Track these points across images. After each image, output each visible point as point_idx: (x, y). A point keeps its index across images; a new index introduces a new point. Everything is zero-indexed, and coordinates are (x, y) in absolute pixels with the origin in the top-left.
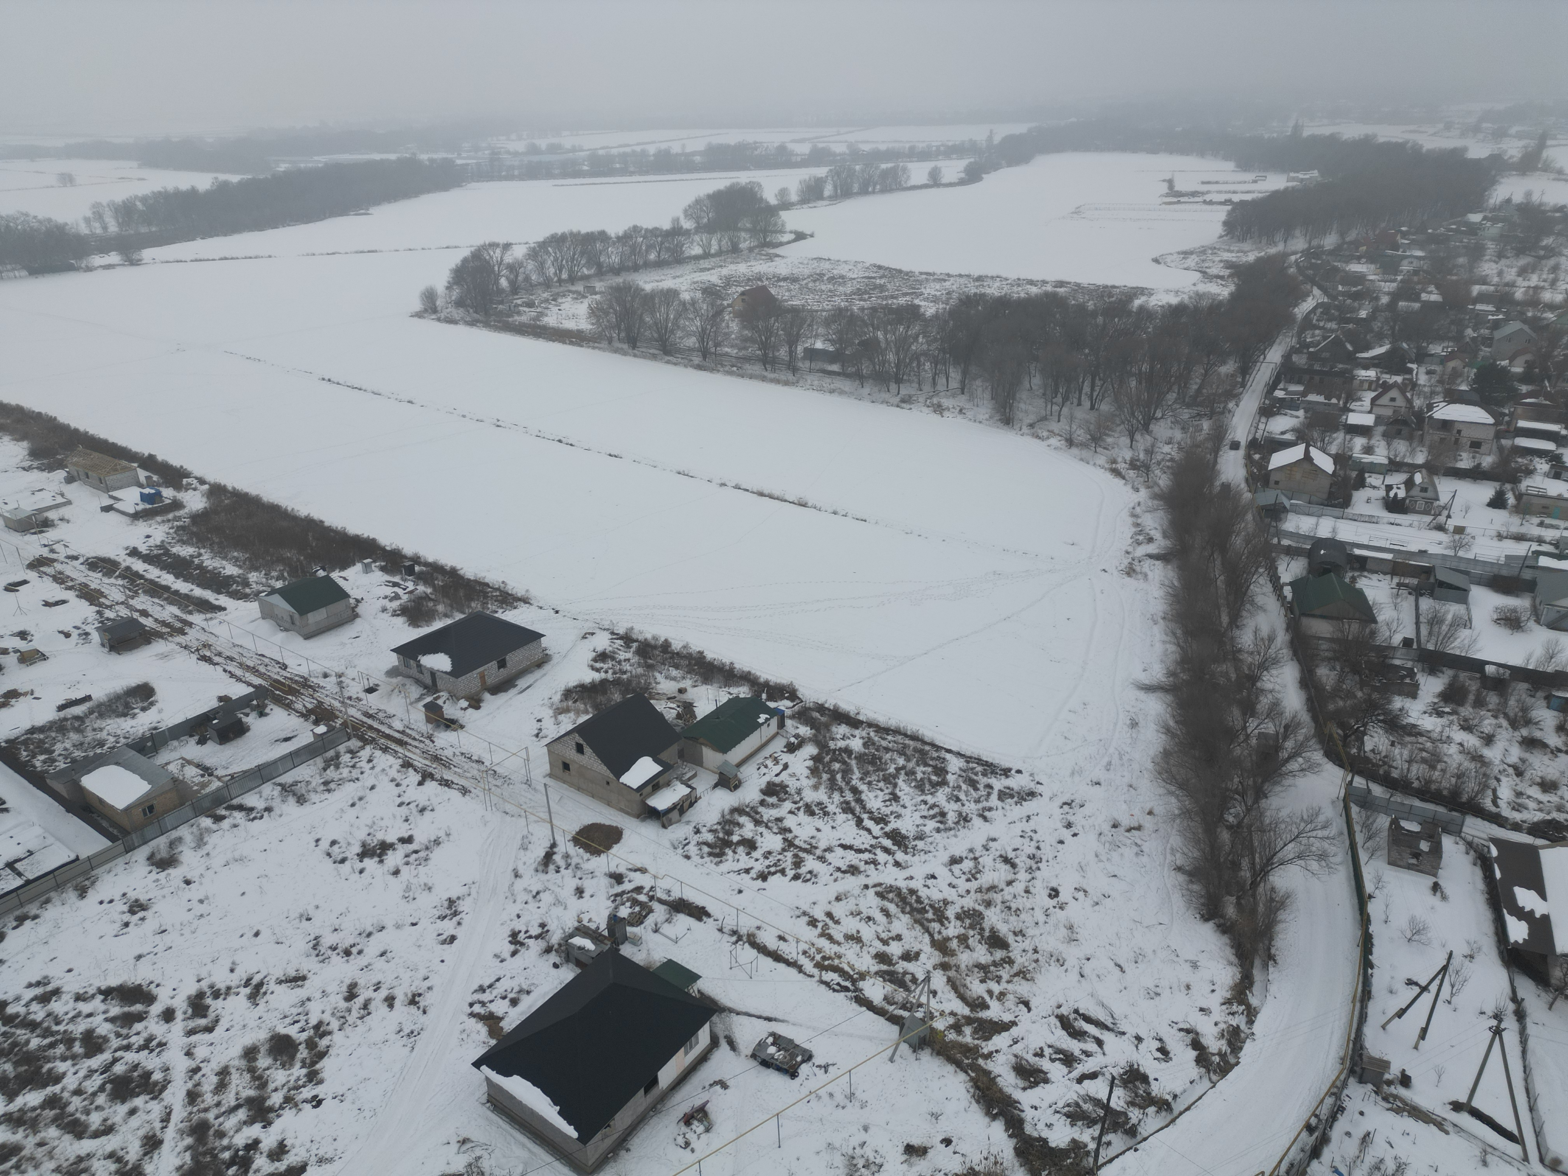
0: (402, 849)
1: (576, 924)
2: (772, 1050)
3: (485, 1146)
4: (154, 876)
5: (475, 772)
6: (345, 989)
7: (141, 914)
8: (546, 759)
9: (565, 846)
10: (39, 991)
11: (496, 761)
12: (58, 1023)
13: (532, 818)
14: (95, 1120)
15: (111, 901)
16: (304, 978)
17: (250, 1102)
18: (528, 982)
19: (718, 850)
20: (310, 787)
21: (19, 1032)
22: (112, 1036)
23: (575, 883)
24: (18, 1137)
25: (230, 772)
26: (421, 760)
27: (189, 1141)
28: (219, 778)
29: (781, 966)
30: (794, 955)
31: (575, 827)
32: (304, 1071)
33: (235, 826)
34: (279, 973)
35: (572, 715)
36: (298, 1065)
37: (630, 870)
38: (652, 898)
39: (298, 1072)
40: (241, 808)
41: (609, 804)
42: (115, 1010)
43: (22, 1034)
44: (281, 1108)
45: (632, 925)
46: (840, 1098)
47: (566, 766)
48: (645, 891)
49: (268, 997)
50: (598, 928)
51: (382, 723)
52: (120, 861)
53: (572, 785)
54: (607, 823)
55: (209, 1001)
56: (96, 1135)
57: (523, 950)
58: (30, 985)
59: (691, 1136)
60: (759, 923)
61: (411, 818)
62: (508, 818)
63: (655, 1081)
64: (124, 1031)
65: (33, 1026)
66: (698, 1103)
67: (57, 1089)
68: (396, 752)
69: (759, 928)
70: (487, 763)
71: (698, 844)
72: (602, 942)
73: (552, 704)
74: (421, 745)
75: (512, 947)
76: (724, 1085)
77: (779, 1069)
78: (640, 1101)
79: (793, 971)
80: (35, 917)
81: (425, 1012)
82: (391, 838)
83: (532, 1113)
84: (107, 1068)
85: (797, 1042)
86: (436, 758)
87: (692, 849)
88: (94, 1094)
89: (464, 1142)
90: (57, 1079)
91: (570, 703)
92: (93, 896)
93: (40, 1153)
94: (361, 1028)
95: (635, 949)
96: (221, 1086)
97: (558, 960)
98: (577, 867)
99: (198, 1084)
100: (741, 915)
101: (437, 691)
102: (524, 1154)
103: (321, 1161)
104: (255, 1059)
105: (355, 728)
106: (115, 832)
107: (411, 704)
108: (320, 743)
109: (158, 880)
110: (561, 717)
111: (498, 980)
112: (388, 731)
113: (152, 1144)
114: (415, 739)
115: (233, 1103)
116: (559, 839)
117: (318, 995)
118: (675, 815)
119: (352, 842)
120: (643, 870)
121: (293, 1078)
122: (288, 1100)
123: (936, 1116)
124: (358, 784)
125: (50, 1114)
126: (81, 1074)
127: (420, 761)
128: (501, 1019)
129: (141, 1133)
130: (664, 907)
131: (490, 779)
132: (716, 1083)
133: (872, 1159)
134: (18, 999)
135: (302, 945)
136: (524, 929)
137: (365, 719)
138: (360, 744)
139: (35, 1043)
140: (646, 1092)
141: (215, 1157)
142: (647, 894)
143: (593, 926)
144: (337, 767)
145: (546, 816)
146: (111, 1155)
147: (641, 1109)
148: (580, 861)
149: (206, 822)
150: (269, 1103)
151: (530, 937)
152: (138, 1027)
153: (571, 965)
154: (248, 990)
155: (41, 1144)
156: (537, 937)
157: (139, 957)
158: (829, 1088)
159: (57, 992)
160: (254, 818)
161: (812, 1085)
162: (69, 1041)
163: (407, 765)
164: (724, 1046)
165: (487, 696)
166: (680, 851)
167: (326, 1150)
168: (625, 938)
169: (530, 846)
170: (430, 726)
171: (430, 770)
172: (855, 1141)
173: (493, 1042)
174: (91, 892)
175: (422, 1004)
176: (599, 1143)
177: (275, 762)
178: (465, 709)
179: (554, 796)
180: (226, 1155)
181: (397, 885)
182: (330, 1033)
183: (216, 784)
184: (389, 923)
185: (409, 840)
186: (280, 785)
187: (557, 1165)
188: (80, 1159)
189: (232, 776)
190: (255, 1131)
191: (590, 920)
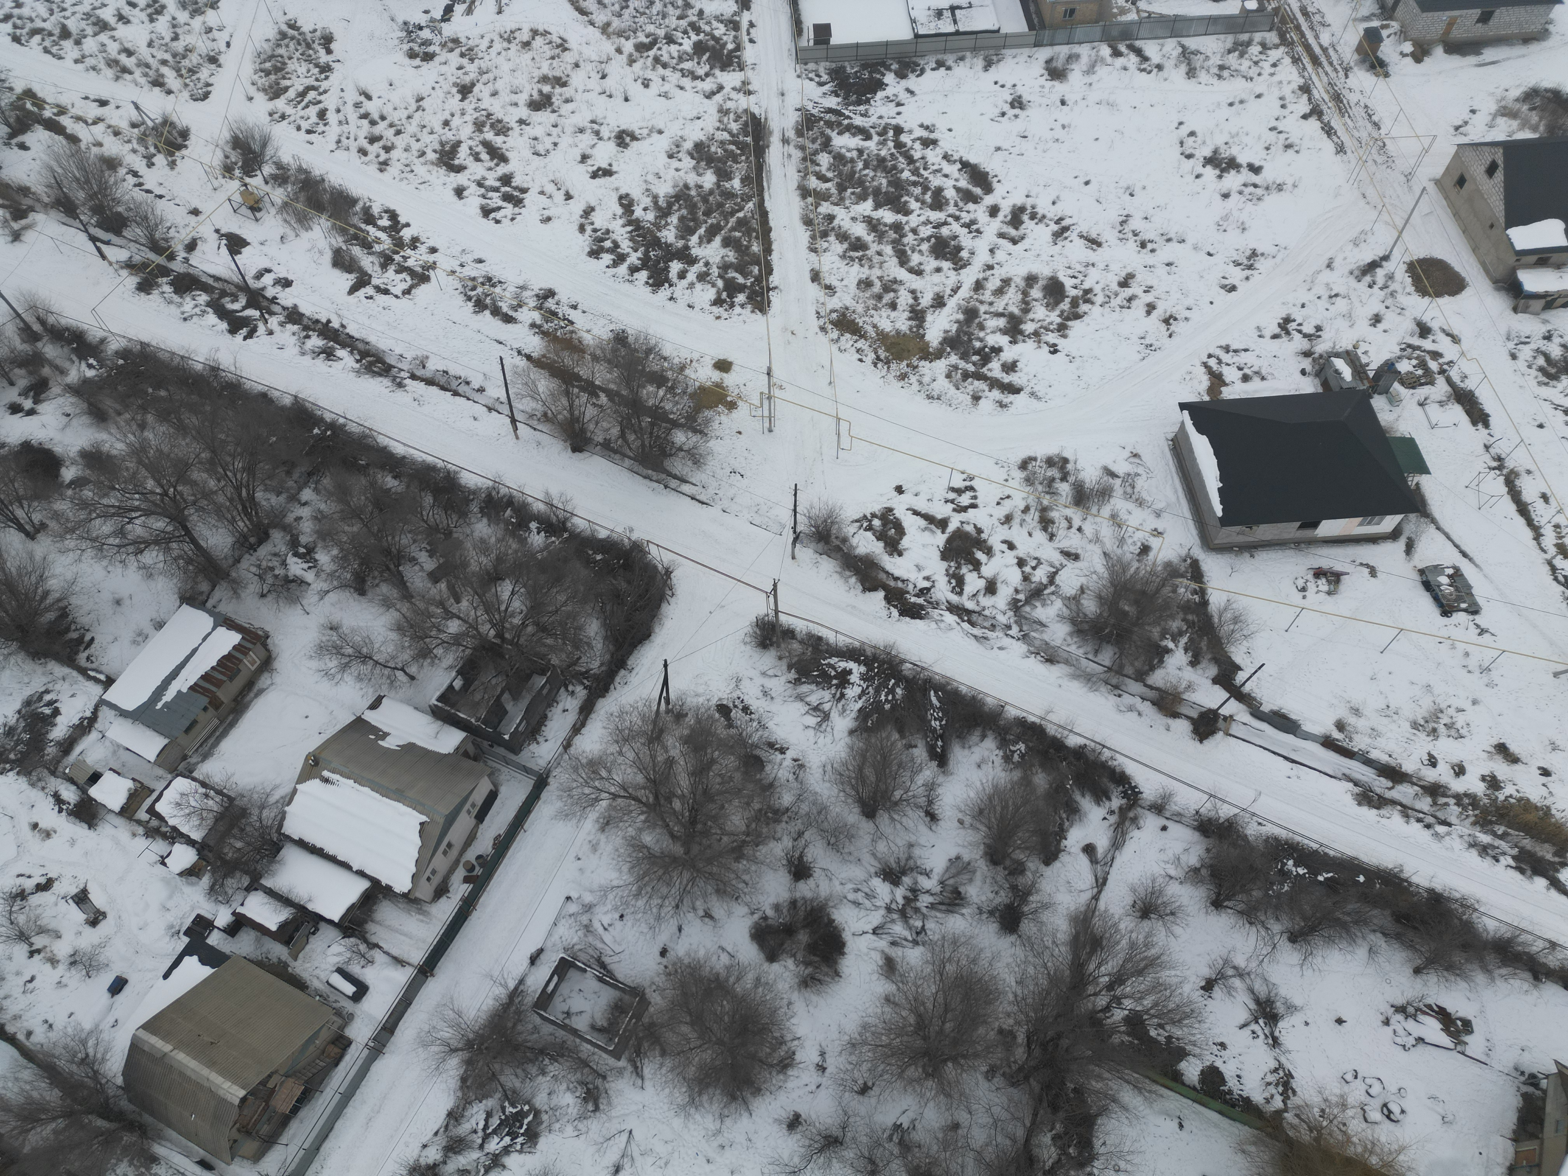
0: (1246, 176)
1: (1350, 348)
2: (1444, 580)
3: (1149, 471)
4: (1042, 81)
5: (1364, 135)
6: (1123, 274)
7: (1017, 111)
8: (1447, 161)
9: (1397, 266)
10: (924, 134)
11: (1393, 134)
12: (925, 169)
13: (1385, 216)
14: (915, 259)
15: (1003, 86)
16: (1099, 245)
17: (1012, 317)
18: (1270, 370)
19: (1553, 371)
20: (1206, 64)
21: (901, 159)
22: (952, 202)
23: (1378, 308)
24: (869, 238)
25: (1150, 8)
26: (1322, 90)
27: (961, 317)
28: (1138, 11)
29: (1521, 521)
30: (1543, 522)
31: (1420, 253)
32: (1059, 320)
33: (1125, 69)
34: (1083, 228)
35: (1515, 124)
36: (1057, 312)
37: (1443, 331)
38: (1442, 372)
39: (1054, 318)
40: (1139, 52)
41: (1475, 249)
42: (963, 183)
43: (902, 162)
44: (1029, 336)
45: (1402, 383)
46: (1473, 663)
47: (1461, 182)
48: (1441, 361)
49: (1066, 242)
50: (1368, 365)
51: (1312, 28)
52: (1026, 51)
53: (1451, 205)
54: (1458, 267)
55: (1025, 218)
56: (911, 271)
57: (1285, 339)
58: (921, 126)
59: (1311, 586)
60: (1532, 468)
61: (1273, 148)
62: (1362, 202)
63: (1315, 525)
64: (961, 204)
65: (911, 160)
66: (1338, 568)
67: (904, 219)
68: (1304, 69)
69: (1529, 472)
70: (1383, 131)
71: (1538, 351)
72: (1361, 379)
73: (1503, 99)
74: (1333, 75)
75: (1277, 330)
76: (1373, 572)
77: (1437, 599)
78: (1290, 530)
79: (1529, 534)
80: (949, 68)
81: (1170, 336)
82: (1242, 159)
83: (1199, 473)
84: (938, 226)
85: (1474, 591)
86: (1337, 98)
87: (1526, 352)
88: (922, 240)
89: (1136, 456)
90: (907, 212)
91: (1525, 108)
92: (995, 73)
93: (876, 259)
94: (1116, 315)
95: (1387, 407)
96: (999, 292)
97: (1309, 368)
98: (1393, 294)
99: (986, 279)
100: (1522, 449)
101: (1391, 18)
102: (1173, 499)
103: (1033, 394)
104: (1031, 287)
105: (1283, 21)
106: (1036, 21)
107: (1355, 20)
108: (1241, 21)
109: (1043, 87)
110: (1502, 121)
111: (1246, 350)
112: (1311, 40)
113: (939, 302)
114: (1331, 64)
115: (1001, 310)
116: (1396, 256)
117: (1102, 266)
118: (1538, 304)
119: (1208, 142)
120: (1455, 339)
121: (1048, 320)
122: (1036, 334)
123: (1554, 747)
124: (1249, 85)
125: (892, 235)
126: (923, 219)
127: (1320, 92)
128: (1226, 385)
129: (937, 289)
130: (1449, 389)
131: (1374, 151)
132: (1367, 566)
133: (1458, 725)
134: (910, 132)
135: (1114, 215)
136: (1299, 321)
137: (1299, 15)
138: (1277, 40)
139: (906, 175)
140: (1301, 527)
141: (970, 340)
142: (1441, 365)
143: (1364, 360)
144: (1241, 56)
145: (1400, 223)
146: (913, 292)
147: (1286, 536)
148: (1400, 290)
149: (1105, 51)
150: (1023, 327)
151: (1300, 332)
152: (971, 206)
153: (1317, 381)
154: (1056, 228)
155: (879, 254)
156: (1305, 336)
157: (998, 149)
158: (1470, 648)
159: (934, 142)
160: (1144, 70)
161: (1456, 633)
162: (926, 189)
163: (1305, 89)
164: (1401, 544)
165: (1439, 51)
166: (1511, 345)
167: (1040, 390)
168: (1386, 391)
169: (1362, 245)
170: (1356, 57)
171: (1324, 107)
172: (1457, 703)
173: (1206, 398)
174: (993, 69)
175: (1172, 328)
176: (1232, 534)
177: (1190, 20)
178: (1403, 55)
179: (1424, 206)
180: (977, 344)
181: (1220, 207)
182: (1092, 303)
183: (1132, 16)
184: (1190, 241)
185: (1255, 169)
186: (1183, 46)
187: (1191, 523)
188: (895, 281)
189: (1150, 13)
190: (1003, 340)
191: (1365, 353)
